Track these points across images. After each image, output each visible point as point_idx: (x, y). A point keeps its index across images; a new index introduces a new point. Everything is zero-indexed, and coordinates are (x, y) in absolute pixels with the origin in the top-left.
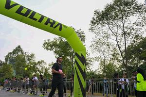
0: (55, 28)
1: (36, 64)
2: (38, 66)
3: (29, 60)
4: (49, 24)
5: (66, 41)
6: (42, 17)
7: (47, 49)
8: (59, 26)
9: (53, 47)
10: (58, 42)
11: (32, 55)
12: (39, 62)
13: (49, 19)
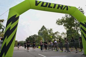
0: (63, 9)
1: (54, 34)
2: (55, 35)
3: (50, 32)
4: (60, 8)
5: (70, 17)
6: (55, 5)
7: (59, 24)
8: (66, 7)
9: (62, 23)
10: (65, 19)
11: (51, 30)
12: (55, 33)
13: (59, 5)
